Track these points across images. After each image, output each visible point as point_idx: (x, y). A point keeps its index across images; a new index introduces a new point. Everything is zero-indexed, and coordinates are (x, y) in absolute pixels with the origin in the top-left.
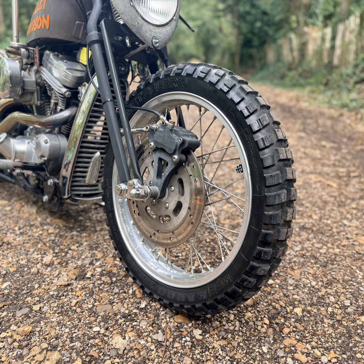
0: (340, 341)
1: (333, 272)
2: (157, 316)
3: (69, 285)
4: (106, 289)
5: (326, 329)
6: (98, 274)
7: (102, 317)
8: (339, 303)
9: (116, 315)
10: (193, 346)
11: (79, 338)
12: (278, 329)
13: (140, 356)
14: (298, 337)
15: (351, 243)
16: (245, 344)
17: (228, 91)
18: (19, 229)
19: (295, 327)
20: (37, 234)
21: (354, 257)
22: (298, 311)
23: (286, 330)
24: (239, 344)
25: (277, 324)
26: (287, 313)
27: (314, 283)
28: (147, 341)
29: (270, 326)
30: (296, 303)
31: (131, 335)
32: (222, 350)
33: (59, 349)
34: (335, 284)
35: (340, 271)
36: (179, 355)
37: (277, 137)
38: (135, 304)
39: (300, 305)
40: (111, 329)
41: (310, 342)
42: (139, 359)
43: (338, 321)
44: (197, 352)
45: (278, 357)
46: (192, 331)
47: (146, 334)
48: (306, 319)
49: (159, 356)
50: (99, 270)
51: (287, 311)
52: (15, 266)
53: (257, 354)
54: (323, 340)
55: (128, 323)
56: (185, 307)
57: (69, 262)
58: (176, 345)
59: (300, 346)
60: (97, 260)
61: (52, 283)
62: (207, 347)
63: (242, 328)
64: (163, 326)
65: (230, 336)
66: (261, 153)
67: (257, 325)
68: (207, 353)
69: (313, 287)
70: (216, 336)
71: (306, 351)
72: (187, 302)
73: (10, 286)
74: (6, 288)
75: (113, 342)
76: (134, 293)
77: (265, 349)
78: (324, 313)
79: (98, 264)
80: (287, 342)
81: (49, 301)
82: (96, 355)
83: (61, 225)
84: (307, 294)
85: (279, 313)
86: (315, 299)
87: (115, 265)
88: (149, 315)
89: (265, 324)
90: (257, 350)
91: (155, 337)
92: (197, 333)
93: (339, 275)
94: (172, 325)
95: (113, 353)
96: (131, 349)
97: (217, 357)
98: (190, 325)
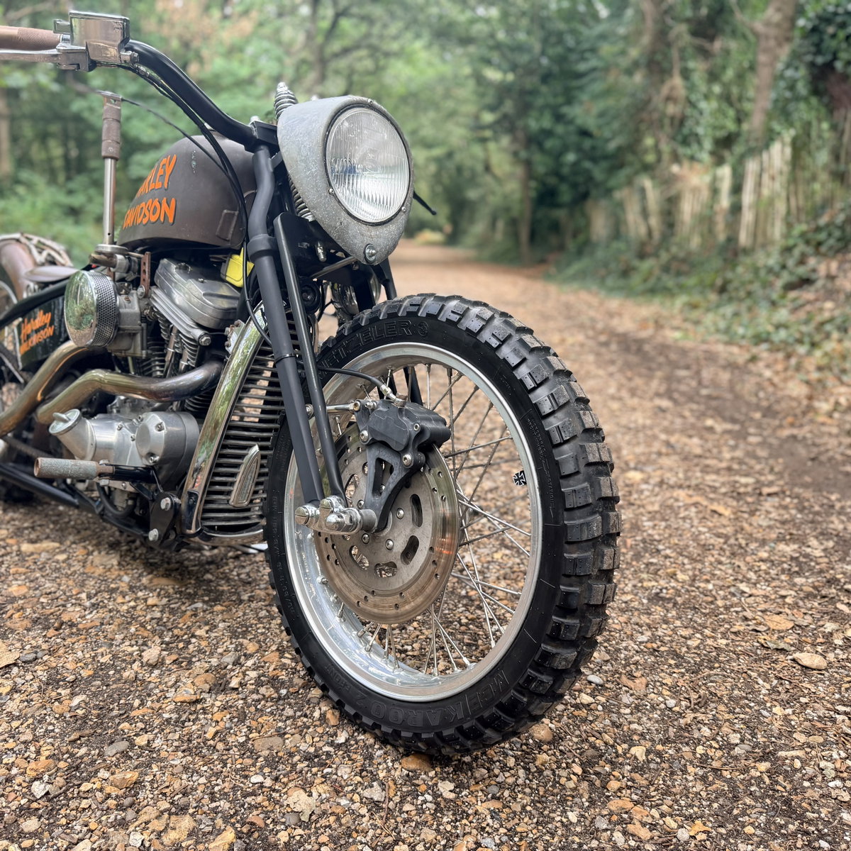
0: (715, 805)
1: (712, 682)
2: (370, 757)
3: (198, 701)
4: (269, 710)
5: (690, 784)
6: (252, 682)
7: (266, 759)
8: (719, 738)
9: (291, 755)
10: (438, 809)
11: (226, 794)
12: (598, 783)
13: (341, 825)
14: (635, 797)
15: (750, 628)
16: (536, 809)
17: (499, 346)
18: (89, 597)
19: (633, 780)
20: (125, 607)
21: (756, 654)
22: (639, 752)
23: (614, 785)
24: (524, 807)
25: (597, 774)
26: (617, 756)
27: (671, 703)
28: (351, 800)
29: (584, 777)
30: (635, 737)
31: (321, 789)
32: (492, 817)
33: (191, 811)
34: (713, 705)
35: (724, 681)
36: (413, 824)
37: (583, 425)
38: (325, 737)
39: (642, 742)
40: (285, 780)
41: (658, 805)
42: (340, 830)
43: (715, 770)
44: (445, 820)
45: (597, 830)
46: (436, 784)
47: (350, 788)
48: (652, 766)
49: (375, 827)
50: (253, 674)
51: (616, 752)
52: (90, 666)
53: (559, 824)
54: (683, 803)
55: (314, 770)
56: (424, 736)
57: (194, 660)
58: (407, 807)
59: (639, 813)
60: (248, 657)
61: (166, 698)
62: (464, 811)
63: (531, 781)
64: (382, 775)
66: (555, 451)
67: (560, 777)
68: (464, 821)
69: (670, 709)
70: (480, 794)
71: (649, 820)
72: (428, 727)
73: (86, 704)
74: (78, 707)
75: (290, 801)
76: (323, 717)
77: (573, 816)
78: (689, 756)
79: (250, 663)
80: (614, 805)
81: (163, 730)
82: (260, 823)
83: (171, 591)
84: (657, 722)
85: (601, 756)
86: (672, 731)
87: (284, 667)
88: (354, 756)
89: (574, 774)
90: (558, 819)
91: (367, 793)
92: (446, 788)
93: (723, 688)
94: (397, 773)
95: (292, 820)
96: (324, 813)
97: (483, 829)
98: (432, 774)
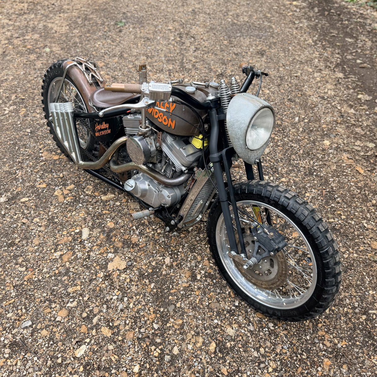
1: (351, 277)
2: (247, 312)
3: (189, 286)
4: (212, 290)
5: (342, 324)
6: (204, 276)
8: (351, 304)
9: (223, 310)
10: (270, 334)
11: (208, 327)
12: (315, 324)
14: (326, 330)
15: (366, 248)
16: (297, 333)
18: (137, 228)
19: (325, 322)
20: (151, 235)
23: (320, 325)
25: (315, 320)
28: (245, 330)
29: (311, 321)
31: (235, 326)
32: (285, 337)
35: (355, 277)
36: (263, 339)
38: (232, 302)
41: (332, 333)
42: (243, 342)
43: (349, 319)
44: (272, 338)
45: (315, 342)
46: (268, 324)
47: (243, 325)
48: (331, 316)
49: (253, 341)
52: (150, 267)
54: (339, 332)
55: (232, 317)
57: (182, 264)
59: (327, 337)
60: (199, 262)
61: (179, 284)
62: (277, 335)
64: (252, 319)
65: (289, 328)
68: (278, 339)
70: (281, 328)
71: (330, 339)
73: (155, 287)
75: (228, 331)
77: (308, 338)
78: (342, 312)
79: (200, 266)
80: (320, 333)
82: (221, 339)
86: (337, 301)
87: (211, 267)
88: (242, 311)
90: (304, 338)
91: (249, 328)
92: (271, 325)
93: (354, 280)
94: (256, 319)
95: (229, 338)
96: (238, 335)
97: (283, 342)
98: (266, 320)
